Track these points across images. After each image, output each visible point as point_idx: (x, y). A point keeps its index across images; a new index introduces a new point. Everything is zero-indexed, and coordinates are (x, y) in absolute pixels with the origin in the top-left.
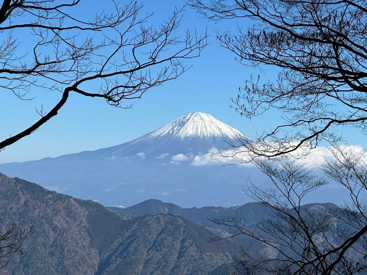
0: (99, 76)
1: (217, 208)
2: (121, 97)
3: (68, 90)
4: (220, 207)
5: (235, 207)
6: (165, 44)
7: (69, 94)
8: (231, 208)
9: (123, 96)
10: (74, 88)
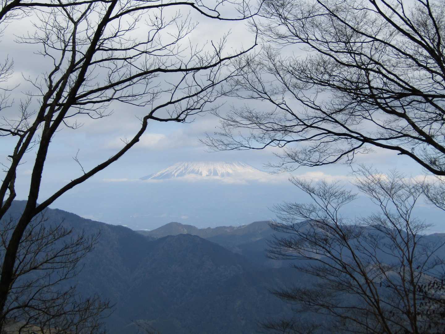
0: (170, 103)
1: (228, 228)
2: (186, 114)
3: (146, 119)
4: (231, 227)
5: (243, 226)
6: (221, 66)
7: (147, 121)
8: (240, 227)
9: (188, 113)
10: (150, 116)
